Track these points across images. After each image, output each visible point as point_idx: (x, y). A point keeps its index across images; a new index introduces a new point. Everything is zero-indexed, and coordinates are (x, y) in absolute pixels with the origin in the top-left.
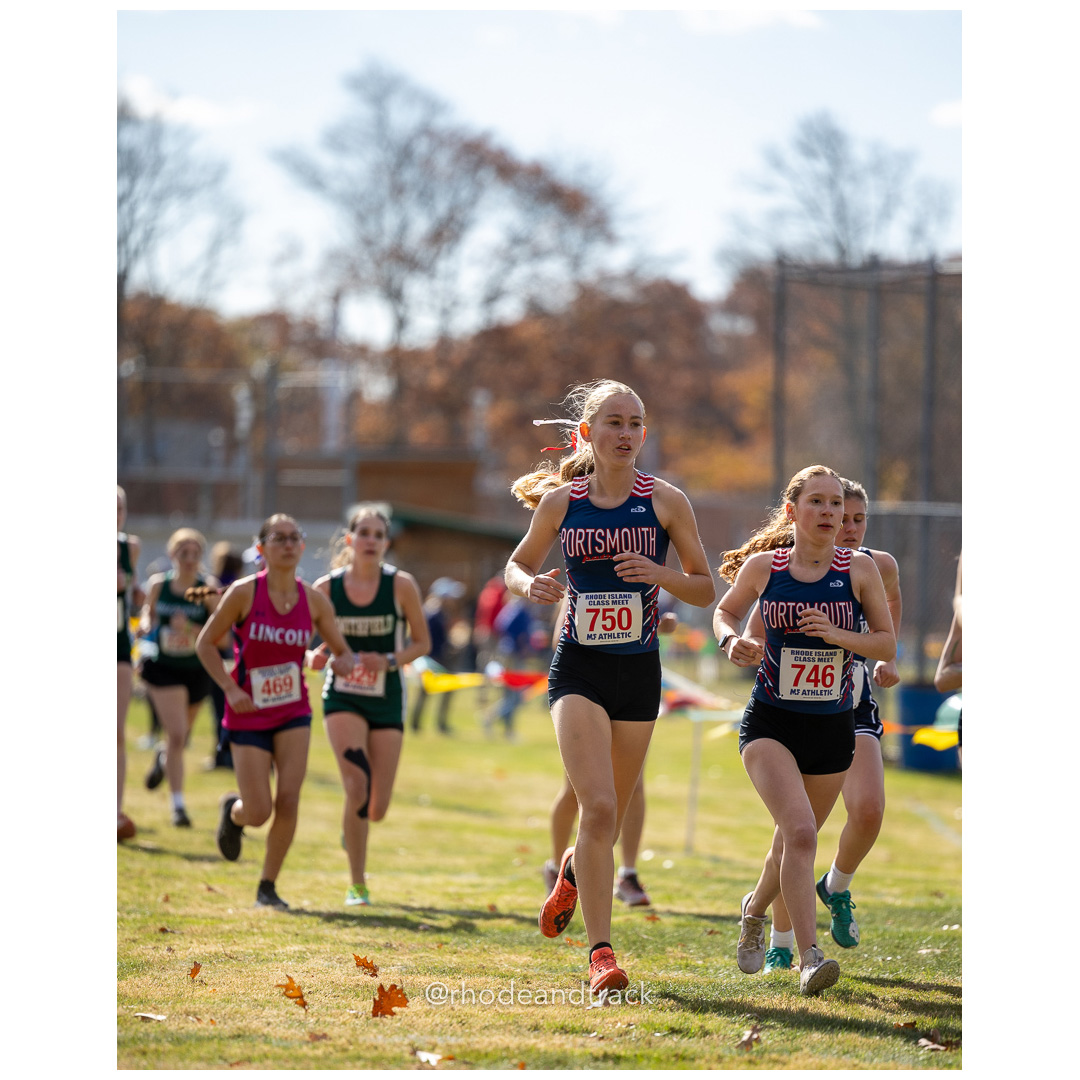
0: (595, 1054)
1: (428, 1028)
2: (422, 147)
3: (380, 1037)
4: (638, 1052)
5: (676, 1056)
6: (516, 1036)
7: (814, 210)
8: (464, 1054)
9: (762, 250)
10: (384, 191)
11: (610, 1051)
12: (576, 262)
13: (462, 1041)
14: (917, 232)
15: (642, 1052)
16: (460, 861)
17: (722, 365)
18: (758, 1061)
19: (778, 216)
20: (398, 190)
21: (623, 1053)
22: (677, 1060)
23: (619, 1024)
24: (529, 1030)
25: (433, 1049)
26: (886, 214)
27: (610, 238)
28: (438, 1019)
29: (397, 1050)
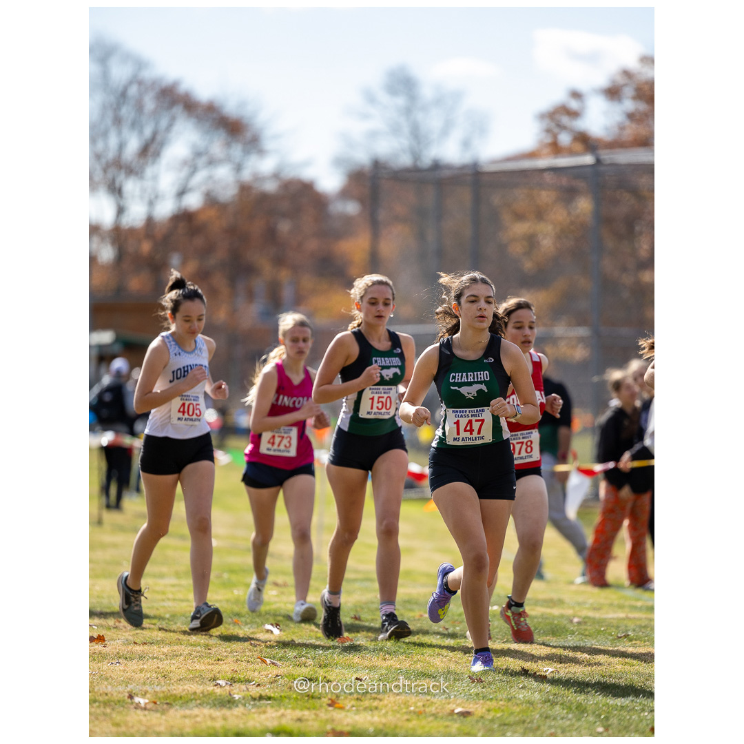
0: (254, 696)
1: (142, 681)
2: (133, 91)
3: (109, 687)
4: (282, 694)
5: (308, 696)
6: (200, 685)
7: (395, 130)
8: (166, 697)
9: (362, 157)
10: (109, 121)
11: (263, 694)
12: (238, 168)
13: (164, 689)
14: (466, 144)
15: (286, 694)
16: (164, 569)
17: (338, 235)
18: (363, 698)
19: (373, 135)
20: (118, 121)
21: (272, 695)
22: (309, 699)
23: (270, 675)
24: (210, 681)
25: (144, 695)
26: (445, 132)
27: (261, 152)
28: (148, 675)
29: (121, 696)
